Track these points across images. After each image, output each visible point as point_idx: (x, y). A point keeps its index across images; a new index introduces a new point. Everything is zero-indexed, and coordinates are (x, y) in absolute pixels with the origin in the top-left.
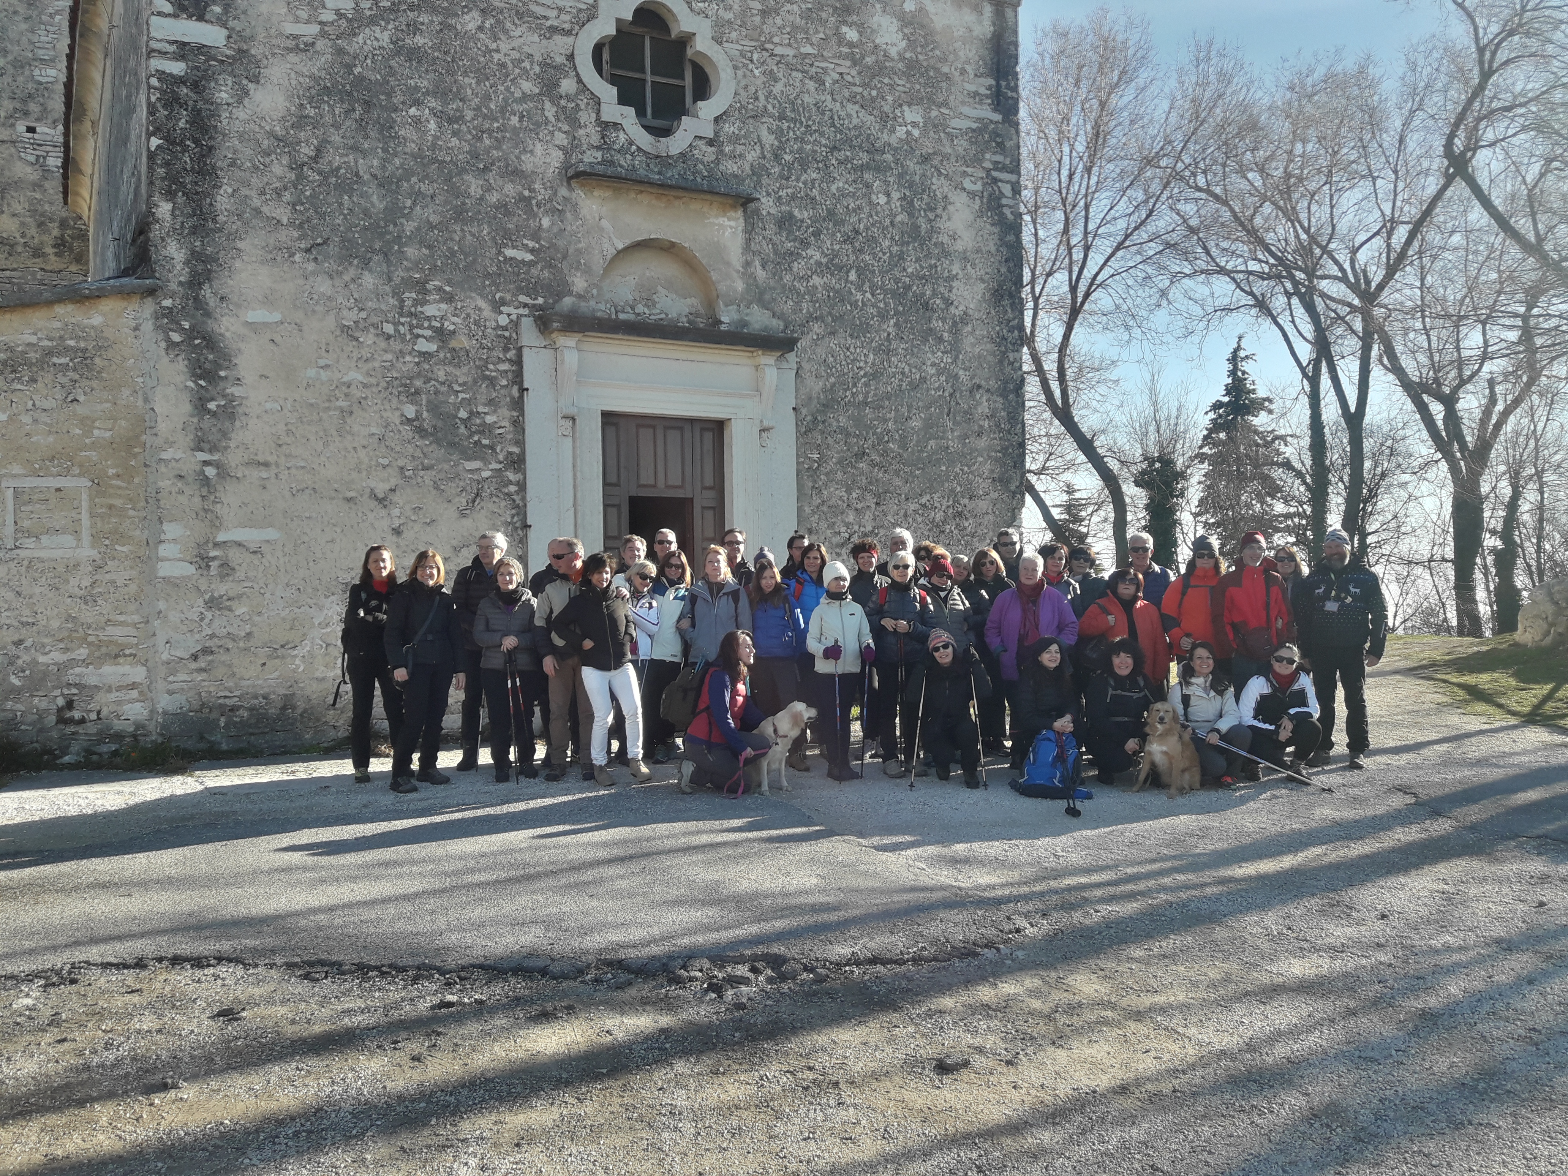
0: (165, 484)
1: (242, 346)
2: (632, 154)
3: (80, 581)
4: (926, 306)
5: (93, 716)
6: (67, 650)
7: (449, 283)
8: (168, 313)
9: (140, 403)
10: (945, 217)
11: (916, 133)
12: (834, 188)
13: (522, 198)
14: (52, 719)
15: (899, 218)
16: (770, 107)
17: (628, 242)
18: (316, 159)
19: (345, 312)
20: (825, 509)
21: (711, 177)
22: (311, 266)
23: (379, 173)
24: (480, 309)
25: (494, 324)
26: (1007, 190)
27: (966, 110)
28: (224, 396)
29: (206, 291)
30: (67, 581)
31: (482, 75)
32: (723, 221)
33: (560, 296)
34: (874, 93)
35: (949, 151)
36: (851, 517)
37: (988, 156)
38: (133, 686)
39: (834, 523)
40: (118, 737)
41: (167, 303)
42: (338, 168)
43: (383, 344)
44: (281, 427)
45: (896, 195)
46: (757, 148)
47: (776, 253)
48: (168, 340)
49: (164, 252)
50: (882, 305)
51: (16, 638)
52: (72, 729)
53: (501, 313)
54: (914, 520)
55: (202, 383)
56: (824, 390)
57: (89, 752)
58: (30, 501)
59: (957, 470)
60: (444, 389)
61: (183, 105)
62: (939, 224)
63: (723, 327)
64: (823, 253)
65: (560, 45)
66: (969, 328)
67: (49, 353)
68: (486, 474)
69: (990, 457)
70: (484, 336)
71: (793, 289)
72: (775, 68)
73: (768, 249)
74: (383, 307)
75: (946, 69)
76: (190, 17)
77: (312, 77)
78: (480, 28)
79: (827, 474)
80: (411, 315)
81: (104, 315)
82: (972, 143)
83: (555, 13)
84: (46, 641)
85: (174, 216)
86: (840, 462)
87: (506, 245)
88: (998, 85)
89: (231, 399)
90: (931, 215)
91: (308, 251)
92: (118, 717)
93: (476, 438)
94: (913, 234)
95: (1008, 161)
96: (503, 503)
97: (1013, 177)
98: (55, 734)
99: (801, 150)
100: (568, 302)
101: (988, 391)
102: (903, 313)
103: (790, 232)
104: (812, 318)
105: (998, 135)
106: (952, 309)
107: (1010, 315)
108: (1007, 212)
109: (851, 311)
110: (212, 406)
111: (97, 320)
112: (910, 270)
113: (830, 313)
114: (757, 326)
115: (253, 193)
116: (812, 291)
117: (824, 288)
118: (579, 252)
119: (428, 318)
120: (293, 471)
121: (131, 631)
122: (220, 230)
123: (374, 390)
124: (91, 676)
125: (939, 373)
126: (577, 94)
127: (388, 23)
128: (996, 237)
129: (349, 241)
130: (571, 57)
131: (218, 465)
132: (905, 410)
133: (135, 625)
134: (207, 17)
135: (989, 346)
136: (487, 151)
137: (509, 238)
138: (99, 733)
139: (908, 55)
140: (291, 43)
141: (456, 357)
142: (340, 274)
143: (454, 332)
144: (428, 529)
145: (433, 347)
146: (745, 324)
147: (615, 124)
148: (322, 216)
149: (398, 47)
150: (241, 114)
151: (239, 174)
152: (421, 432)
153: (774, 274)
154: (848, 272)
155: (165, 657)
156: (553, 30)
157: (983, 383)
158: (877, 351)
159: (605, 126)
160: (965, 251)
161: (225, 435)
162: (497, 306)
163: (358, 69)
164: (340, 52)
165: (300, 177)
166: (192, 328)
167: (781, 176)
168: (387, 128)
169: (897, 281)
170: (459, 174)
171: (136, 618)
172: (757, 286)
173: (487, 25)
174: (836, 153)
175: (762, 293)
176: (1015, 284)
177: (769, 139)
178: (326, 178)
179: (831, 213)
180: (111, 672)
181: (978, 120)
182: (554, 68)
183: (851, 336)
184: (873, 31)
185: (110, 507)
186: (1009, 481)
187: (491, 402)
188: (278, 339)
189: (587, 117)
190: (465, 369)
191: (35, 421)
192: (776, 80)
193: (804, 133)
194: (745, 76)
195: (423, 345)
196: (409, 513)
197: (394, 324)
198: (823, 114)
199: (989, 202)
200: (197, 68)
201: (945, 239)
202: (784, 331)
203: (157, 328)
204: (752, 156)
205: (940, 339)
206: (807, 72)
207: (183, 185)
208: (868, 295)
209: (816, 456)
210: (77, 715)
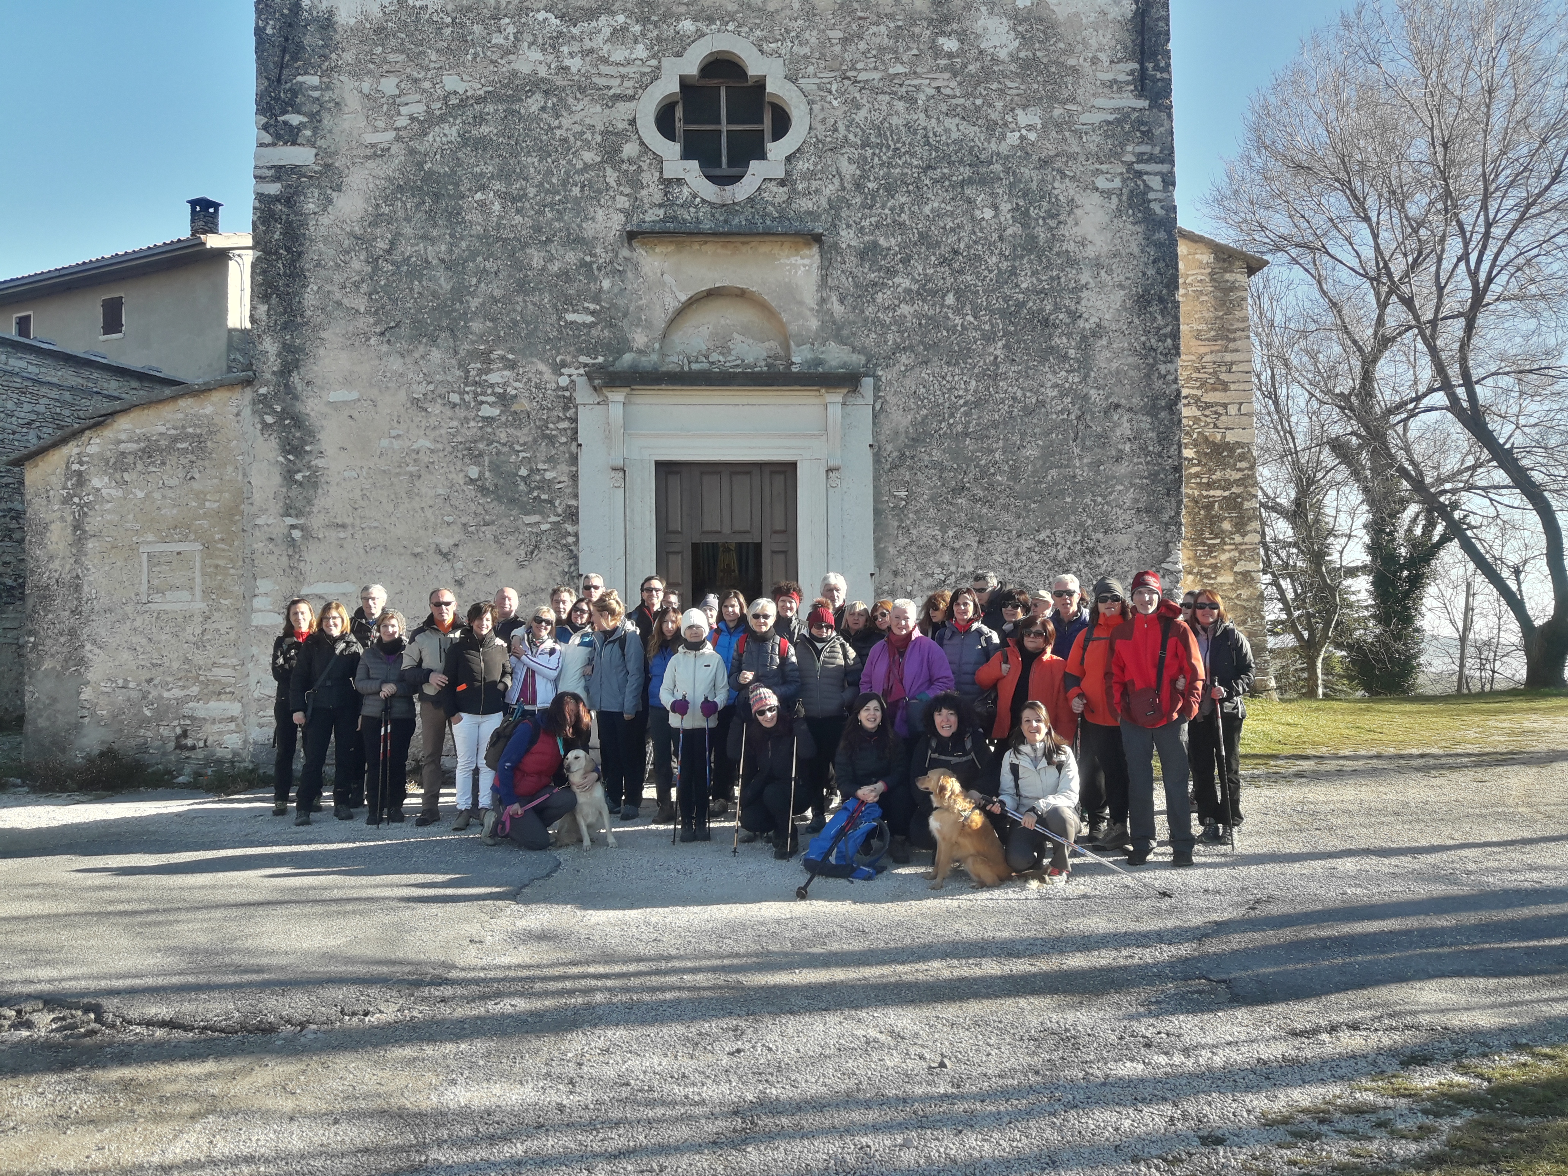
0: (259, 546)
1: (324, 423)
2: (696, 207)
3: (193, 630)
4: (1046, 322)
5: (201, 744)
6: (184, 687)
7: (512, 350)
8: (264, 400)
9: (240, 477)
10: (1070, 221)
11: (1032, 136)
12: (927, 210)
13: (583, 264)
14: (172, 744)
15: (1009, 231)
16: (851, 137)
17: (691, 293)
18: (389, 252)
19: (415, 386)
20: (914, 549)
21: (782, 217)
22: (385, 348)
23: (447, 258)
24: (541, 373)
25: (554, 386)
26: (1156, 183)
27: (1100, 102)
28: (309, 468)
29: (295, 378)
30: (184, 629)
31: (544, 153)
32: (796, 260)
33: (620, 353)
34: (979, 102)
35: (1077, 149)
36: (946, 557)
37: (1129, 148)
38: (232, 719)
39: (925, 565)
40: (220, 762)
41: (263, 390)
42: (410, 257)
43: (449, 413)
44: (358, 492)
45: (1005, 207)
46: (836, 181)
47: (857, 286)
48: (263, 422)
49: (260, 348)
50: (987, 327)
51: (148, 676)
52: (187, 754)
53: (562, 374)
54: (1028, 559)
55: (291, 457)
56: (914, 424)
57: (197, 774)
58: (159, 563)
59: (1088, 501)
60: (505, 449)
61: (278, 220)
62: (1063, 231)
63: (794, 369)
64: (913, 279)
65: (623, 109)
66: (1104, 342)
67: (175, 440)
68: (545, 527)
69: (1132, 485)
70: (544, 398)
71: (876, 321)
72: (858, 95)
73: (847, 283)
74: (449, 378)
75: (1072, 62)
76: (285, 143)
77: (388, 179)
78: (543, 109)
79: (917, 512)
80: (476, 383)
81: (213, 405)
82: (1107, 137)
83: (619, 81)
84: (169, 679)
85: (269, 315)
86: (932, 499)
87: (566, 311)
88: (1143, 69)
89: (315, 470)
90: (1052, 223)
91: (382, 334)
92: (220, 745)
93: (535, 494)
94: (1030, 245)
95: (1157, 150)
96: (560, 554)
97: (1164, 168)
98: (173, 758)
99: (886, 176)
100: (628, 357)
101: (1130, 410)
102: (1015, 333)
103: (874, 262)
104: (899, 348)
105: (1143, 123)
106: (1081, 323)
107: (1160, 321)
108: (1156, 207)
109: (948, 337)
110: (299, 477)
111: (209, 410)
112: (1024, 286)
113: (921, 342)
114: (834, 363)
115: (335, 289)
116: (899, 322)
117: (914, 316)
118: (640, 308)
119: (492, 386)
120: (367, 531)
121: (229, 672)
122: (307, 323)
123: (441, 454)
124: (200, 709)
125: (1062, 395)
126: (639, 157)
127: (455, 118)
128: (1140, 237)
129: (419, 322)
130: (633, 122)
131: (302, 528)
132: (1016, 438)
133: (234, 668)
134: (299, 141)
135: (1130, 360)
136: (549, 223)
137: (571, 303)
138: (206, 758)
139: (1022, 55)
140: (369, 152)
141: (517, 420)
142: (410, 352)
143: (516, 396)
144: (488, 580)
145: (496, 412)
146: (820, 362)
147: (679, 180)
148: (395, 302)
149: (465, 139)
150: (325, 220)
151: (323, 272)
152: (483, 490)
153: (854, 308)
154: (945, 295)
155: (256, 695)
156: (617, 98)
157: (1123, 402)
158: (979, 378)
159: (667, 183)
160: (1097, 258)
161: (309, 502)
162: (557, 369)
163: (429, 165)
164: (412, 152)
165: (376, 269)
166: (283, 409)
167: (864, 206)
168: (454, 216)
169: (1007, 299)
170: (523, 248)
171: (235, 661)
172: (834, 323)
173: (550, 104)
174: (930, 173)
175: (840, 329)
176: (1167, 286)
177: (849, 170)
178: (398, 267)
179: (924, 237)
180: (217, 707)
181: (1117, 110)
182: (616, 134)
183: (948, 363)
184: (978, 36)
185: (217, 566)
186: (1159, 511)
187: (550, 460)
188: (355, 415)
189: (649, 177)
190: (525, 430)
191: (164, 497)
192: (858, 107)
193: (893, 157)
194: (823, 109)
195: (487, 411)
196: (471, 566)
197: (460, 393)
198: (915, 133)
199: (1130, 198)
200: (290, 186)
201: (1071, 247)
202: (864, 366)
203: (254, 412)
204: (830, 189)
205: (1065, 358)
206: (895, 93)
207: (277, 288)
208: (970, 318)
209: (903, 494)
210: (189, 742)
